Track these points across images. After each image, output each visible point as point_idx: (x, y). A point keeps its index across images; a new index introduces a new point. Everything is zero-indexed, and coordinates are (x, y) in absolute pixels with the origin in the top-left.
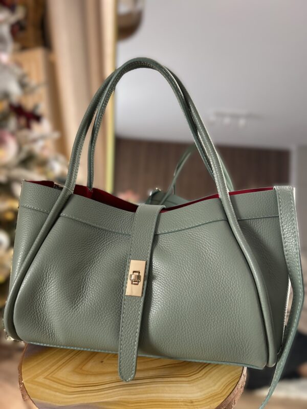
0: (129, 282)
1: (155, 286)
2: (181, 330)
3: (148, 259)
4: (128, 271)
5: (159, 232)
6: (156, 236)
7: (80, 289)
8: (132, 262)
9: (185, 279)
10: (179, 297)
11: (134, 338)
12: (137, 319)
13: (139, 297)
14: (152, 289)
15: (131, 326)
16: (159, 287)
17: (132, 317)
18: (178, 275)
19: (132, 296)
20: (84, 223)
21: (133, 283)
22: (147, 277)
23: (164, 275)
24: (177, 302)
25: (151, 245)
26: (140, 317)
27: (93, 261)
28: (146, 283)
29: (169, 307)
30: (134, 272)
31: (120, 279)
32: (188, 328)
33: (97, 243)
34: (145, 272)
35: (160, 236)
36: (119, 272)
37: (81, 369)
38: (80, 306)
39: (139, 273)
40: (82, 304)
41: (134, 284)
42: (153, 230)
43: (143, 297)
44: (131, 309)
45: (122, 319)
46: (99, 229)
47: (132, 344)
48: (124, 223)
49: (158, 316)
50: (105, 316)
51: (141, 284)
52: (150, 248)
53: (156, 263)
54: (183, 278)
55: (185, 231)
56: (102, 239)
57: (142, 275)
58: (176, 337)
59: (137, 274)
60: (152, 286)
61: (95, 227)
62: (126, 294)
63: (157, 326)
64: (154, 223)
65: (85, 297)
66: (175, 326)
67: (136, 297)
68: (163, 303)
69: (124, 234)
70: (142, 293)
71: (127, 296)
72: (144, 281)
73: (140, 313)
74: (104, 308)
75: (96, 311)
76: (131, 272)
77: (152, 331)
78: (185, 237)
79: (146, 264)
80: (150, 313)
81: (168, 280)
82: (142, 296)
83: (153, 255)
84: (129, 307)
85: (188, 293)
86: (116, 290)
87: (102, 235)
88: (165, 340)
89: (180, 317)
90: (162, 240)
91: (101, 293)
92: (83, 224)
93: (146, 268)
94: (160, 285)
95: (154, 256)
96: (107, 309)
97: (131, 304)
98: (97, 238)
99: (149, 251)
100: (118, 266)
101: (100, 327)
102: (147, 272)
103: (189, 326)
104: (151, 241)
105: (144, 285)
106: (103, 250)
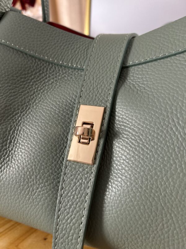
0: (75, 139)
1: (117, 149)
2: (161, 230)
3: (109, 105)
4: (75, 121)
5: (130, 63)
6: (124, 70)
7: (6, 145)
8: (83, 108)
9: (174, 138)
10: (161, 172)
11: (77, 230)
12: (84, 201)
13: (88, 165)
14: (112, 152)
15: (73, 211)
16: (125, 151)
17: (76, 197)
18: (162, 131)
19: (78, 162)
20: (18, 51)
21: (82, 140)
22: (104, 133)
23: (134, 130)
24: (156, 180)
25: (114, 81)
26: (88, 198)
27: (27, 106)
28: (102, 142)
29: (141, 188)
30: (84, 123)
31: (63, 133)
32: (175, 229)
33: (35, 79)
34: (102, 125)
35: (131, 70)
36: (64, 124)
37: (17, 246)
38: (4, 169)
39: (92, 125)
40: (7, 167)
41: (83, 143)
42: (120, 60)
43: (96, 166)
44: (75, 183)
45: (59, 198)
46: (40, 60)
47: (73, 241)
48: (76, 52)
49: (120, 202)
50: (38, 189)
51: (93, 143)
52: (113, 87)
53: (121, 111)
54: (172, 138)
55: (177, 57)
56: (43, 75)
57: (97, 129)
58: (150, 239)
59: (89, 126)
60: (112, 148)
61: (33, 57)
62: (69, 158)
63: (118, 217)
64: (123, 50)
65: (12, 157)
66: (150, 221)
67: (84, 164)
68: (130, 179)
69: (75, 69)
70: (95, 158)
71: (70, 161)
72: (99, 138)
73: (89, 191)
74: (36, 176)
75: (24, 180)
76: (79, 123)
77: (109, 223)
78: (177, 67)
79: (105, 112)
80: (107, 193)
81: (141, 140)
82: (94, 163)
83: (118, 97)
84: (72, 180)
85: (181, 166)
86: (56, 150)
87: (43, 69)
88: (130, 240)
89: (159, 208)
90: (134, 75)
91: (34, 153)
92: (15, 51)
93: (103, 118)
94: (126, 147)
95: (118, 100)
96: (40, 178)
97: (75, 175)
98: (36, 73)
99: (111, 92)
100: (62, 115)
101: (31, 203)
102: (105, 125)
103: (177, 225)
104: (116, 76)
105: (98, 145)
106: (44, 91)
